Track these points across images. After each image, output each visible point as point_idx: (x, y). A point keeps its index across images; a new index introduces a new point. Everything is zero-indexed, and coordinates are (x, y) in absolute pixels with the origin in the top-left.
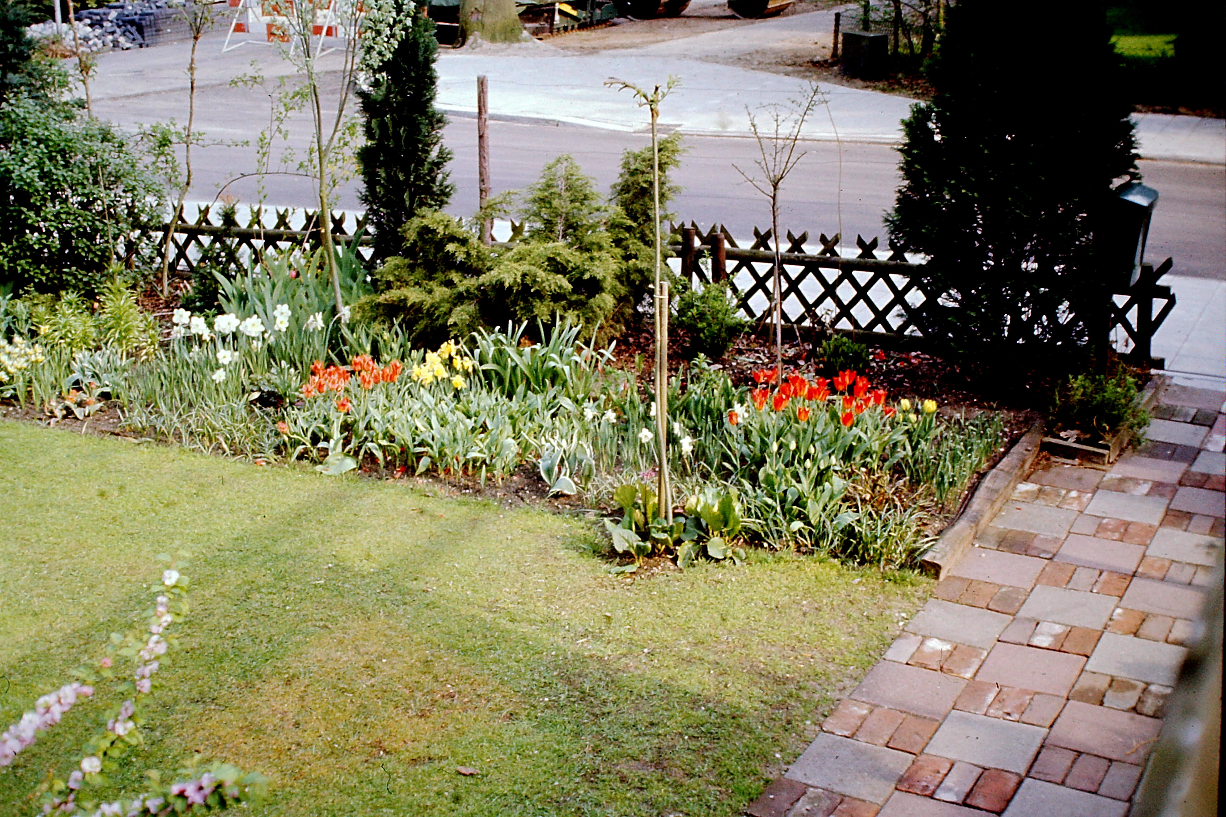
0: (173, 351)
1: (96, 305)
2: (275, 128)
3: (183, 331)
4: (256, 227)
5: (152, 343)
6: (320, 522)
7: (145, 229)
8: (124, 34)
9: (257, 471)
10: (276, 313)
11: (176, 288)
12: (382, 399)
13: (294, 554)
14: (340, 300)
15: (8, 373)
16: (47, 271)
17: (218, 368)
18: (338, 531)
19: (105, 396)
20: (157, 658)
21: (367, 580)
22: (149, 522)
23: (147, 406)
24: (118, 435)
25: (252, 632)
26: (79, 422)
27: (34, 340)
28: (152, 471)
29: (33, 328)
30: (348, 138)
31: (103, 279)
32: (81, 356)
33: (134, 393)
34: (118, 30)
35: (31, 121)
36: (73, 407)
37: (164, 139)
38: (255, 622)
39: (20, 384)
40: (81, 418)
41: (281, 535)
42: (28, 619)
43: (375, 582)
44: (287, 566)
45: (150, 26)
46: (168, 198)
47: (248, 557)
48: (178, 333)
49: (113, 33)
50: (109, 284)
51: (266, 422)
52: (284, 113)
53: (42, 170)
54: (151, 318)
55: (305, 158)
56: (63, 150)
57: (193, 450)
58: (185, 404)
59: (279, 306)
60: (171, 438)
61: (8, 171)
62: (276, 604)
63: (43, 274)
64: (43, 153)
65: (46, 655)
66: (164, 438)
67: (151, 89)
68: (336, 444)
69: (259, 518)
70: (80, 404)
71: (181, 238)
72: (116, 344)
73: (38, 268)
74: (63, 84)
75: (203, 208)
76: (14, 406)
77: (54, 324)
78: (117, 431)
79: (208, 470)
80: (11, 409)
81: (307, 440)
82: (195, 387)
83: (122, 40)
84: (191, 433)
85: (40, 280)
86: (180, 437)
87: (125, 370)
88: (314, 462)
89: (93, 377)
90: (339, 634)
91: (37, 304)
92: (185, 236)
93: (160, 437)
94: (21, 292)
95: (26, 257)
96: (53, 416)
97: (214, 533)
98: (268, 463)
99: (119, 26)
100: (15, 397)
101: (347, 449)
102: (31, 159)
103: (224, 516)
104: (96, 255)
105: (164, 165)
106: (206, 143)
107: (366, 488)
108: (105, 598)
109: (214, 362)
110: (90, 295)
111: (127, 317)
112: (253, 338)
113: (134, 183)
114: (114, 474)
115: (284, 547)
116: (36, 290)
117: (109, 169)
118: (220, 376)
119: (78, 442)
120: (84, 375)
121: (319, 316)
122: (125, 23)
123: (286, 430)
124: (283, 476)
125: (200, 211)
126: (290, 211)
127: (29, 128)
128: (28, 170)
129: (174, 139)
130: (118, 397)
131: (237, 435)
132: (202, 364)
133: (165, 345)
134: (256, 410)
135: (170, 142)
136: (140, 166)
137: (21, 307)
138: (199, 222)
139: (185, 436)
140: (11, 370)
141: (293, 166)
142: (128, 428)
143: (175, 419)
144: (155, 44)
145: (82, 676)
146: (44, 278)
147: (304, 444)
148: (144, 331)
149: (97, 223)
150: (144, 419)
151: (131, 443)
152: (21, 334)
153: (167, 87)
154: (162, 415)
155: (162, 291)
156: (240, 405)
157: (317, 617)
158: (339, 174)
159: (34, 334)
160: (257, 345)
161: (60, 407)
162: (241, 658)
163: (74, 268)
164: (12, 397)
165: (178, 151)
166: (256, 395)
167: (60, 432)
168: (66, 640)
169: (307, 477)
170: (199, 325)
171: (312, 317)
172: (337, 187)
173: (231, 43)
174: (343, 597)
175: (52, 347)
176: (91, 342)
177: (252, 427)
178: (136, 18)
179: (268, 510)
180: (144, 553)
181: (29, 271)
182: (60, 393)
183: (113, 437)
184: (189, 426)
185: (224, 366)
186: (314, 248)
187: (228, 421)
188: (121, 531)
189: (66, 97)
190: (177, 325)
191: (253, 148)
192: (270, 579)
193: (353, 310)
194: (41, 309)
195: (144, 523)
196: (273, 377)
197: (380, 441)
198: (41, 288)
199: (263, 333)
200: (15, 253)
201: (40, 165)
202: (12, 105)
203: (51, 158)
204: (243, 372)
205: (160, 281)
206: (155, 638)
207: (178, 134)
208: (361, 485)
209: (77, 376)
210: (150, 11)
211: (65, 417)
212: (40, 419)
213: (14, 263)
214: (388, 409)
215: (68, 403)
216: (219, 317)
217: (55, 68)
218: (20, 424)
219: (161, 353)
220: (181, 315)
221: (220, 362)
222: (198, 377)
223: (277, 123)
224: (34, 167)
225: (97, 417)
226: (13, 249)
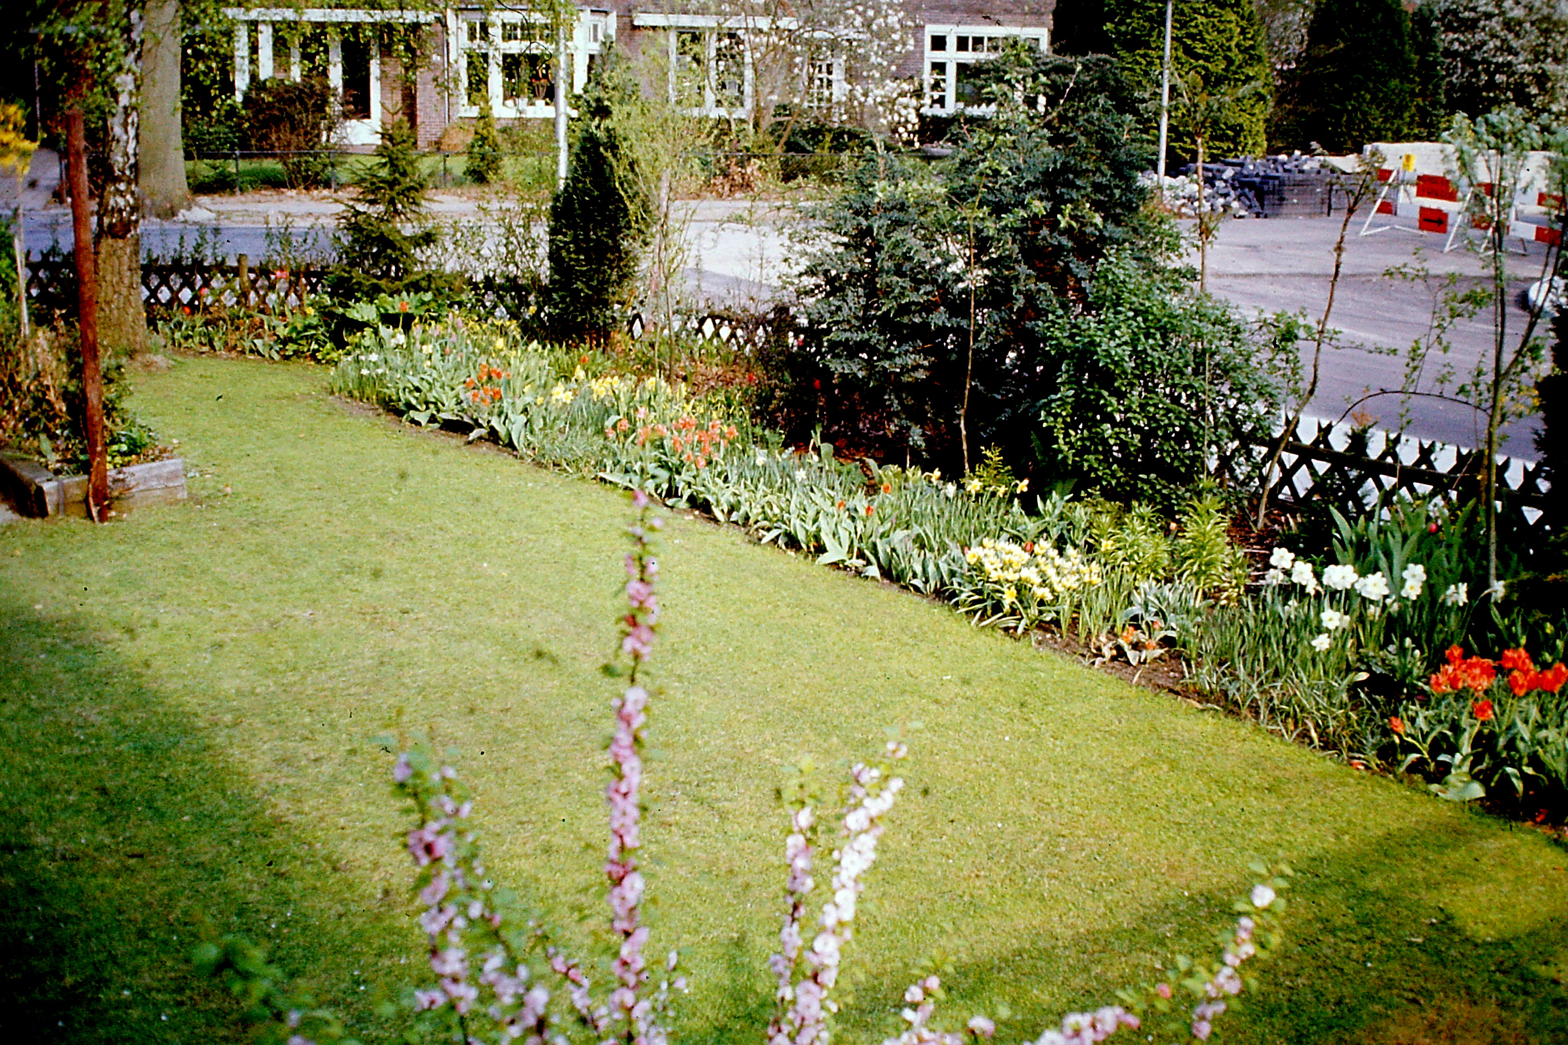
0: (1264, 600)
1: (1173, 526)
2: (1433, 337)
3: (1281, 576)
4: (1389, 460)
5: (1237, 586)
6: (1426, 859)
7: (1246, 440)
8: (1238, 198)
9: (1351, 775)
10: (1405, 574)
11: (1274, 522)
12: (1534, 713)
13: (1386, 895)
14: (1493, 571)
15: (1053, 591)
16: (1120, 474)
17: (1319, 632)
18: (1450, 877)
19: (1167, 642)
20: (1225, 998)
21: (1481, 951)
22: (1204, 813)
23: (1221, 664)
24: (1177, 693)
25: (1317, 987)
26: (1130, 669)
27: (1091, 556)
28: (1215, 749)
29: (1091, 541)
30: (1528, 362)
31: (1188, 495)
32: (1146, 586)
33: (1207, 645)
34: (1232, 193)
35: (1131, 287)
36: (1127, 648)
37: (1288, 332)
38: (1323, 974)
39: (1066, 607)
40: (1134, 663)
41: (1373, 866)
42: (1033, 903)
43: (1491, 956)
44: (1375, 910)
45: (1273, 193)
46: (1283, 406)
47: (1326, 885)
48: (1274, 577)
49: (1226, 195)
50: (1196, 503)
51: (1373, 714)
52: (1448, 319)
53: (1135, 347)
54: (1240, 554)
55: (1468, 381)
56: (1163, 327)
57: (1272, 732)
58: (1270, 671)
59: (1411, 566)
60: (1244, 711)
61: (1092, 343)
62: (1354, 955)
63: (1113, 475)
64: (1138, 327)
65: (1048, 955)
66: (1236, 709)
67: (1266, 270)
68: (1465, 759)
69: (1347, 837)
70: (1137, 646)
71: (1290, 459)
72: (1193, 580)
73: (1109, 468)
74: (1173, 248)
75: (1324, 426)
76: (1053, 632)
77: (1118, 541)
78: (1178, 688)
79: (1288, 760)
80: (1049, 636)
81: (1424, 748)
82: (1285, 651)
83: (1235, 204)
84: (1272, 710)
85: (1109, 483)
86: (1257, 714)
87: (1198, 613)
88: (1430, 778)
89: (1157, 614)
90: (1431, 1015)
91: (1100, 513)
92: (1294, 457)
93: (1231, 707)
94: (1083, 494)
95: (1096, 452)
96: (1099, 653)
97: (1285, 844)
98: (1367, 768)
99: (1234, 189)
100: (1056, 622)
101: (1476, 770)
102: (1124, 334)
103: (1302, 826)
104: (1184, 464)
105: (1284, 365)
106: (1340, 345)
107: (1495, 827)
108: (1134, 898)
109: (1314, 624)
110: (1168, 512)
111: (1213, 547)
112: (1372, 602)
113: (1246, 381)
114: (1166, 743)
115: (1376, 882)
116: (1102, 495)
117: (1217, 358)
118: (1322, 643)
119: (1125, 693)
120: (1147, 611)
121: (1463, 588)
122: (1243, 185)
123: (1400, 730)
124: (1387, 788)
125: (1320, 429)
126: (1438, 445)
127: (1126, 295)
128: (1119, 345)
129: (1302, 333)
130: (1184, 646)
131: (1332, 723)
132: (1299, 623)
133: (1254, 591)
134: (1362, 695)
135: (1296, 337)
136: (1254, 361)
137: (1080, 513)
138: (1316, 442)
139: (1263, 711)
140: (1058, 588)
141: (1450, 390)
142: (1191, 688)
143: (1254, 686)
144: (1277, 215)
145: (1129, 1001)
146: (1114, 482)
147: (1419, 752)
148: (1229, 569)
149: (1192, 424)
150: (1214, 680)
151: (1193, 707)
152: (1075, 546)
153: (1286, 270)
154: (1237, 678)
155: (1255, 522)
156: (1341, 685)
157: (1406, 985)
158: (1512, 408)
159: (1091, 548)
160: (1373, 611)
161: (1110, 645)
162: (1299, 1016)
163: (1153, 476)
164: (1052, 621)
165: (1304, 349)
166: (1363, 676)
167: (1105, 676)
168: (1076, 941)
169: (1417, 797)
170: (1303, 573)
171: (1453, 587)
172: (1506, 424)
173: (1372, 225)
174: (1445, 967)
175: (1113, 568)
176: (1161, 571)
177: (1354, 716)
178: (1257, 180)
179: (1359, 830)
180: (1191, 852)
181: (1098, 469)
182: (1113, 628)
183: (1171, 695)
184: (1271, 699)
185: (1328, 631)
186: (1463, 499)
187: (1324, 702)
188: (1166, 817)
189: (1175, 263)
190: (1275, 568)
191: (1402, 360)
192: (1351, 921)
193: (1510, 588)
194: (1105, 519)
195: (1196, 812)
196: (1391, 657)
197: (1525, 768)
198: (1109, 494)
199: (1386, 597)
200: (1084, 446)
201: (1134, 342)
202: (1110, 263)
203: (1147, 336)
204: (1350, 642)
205: (1255, 509)
206: (1228, 971)
207: (1308, 328)
208: (1488, 821)
209: (1137, 610)
210: (1274, 174)
211: (1113, 659)
212: (1083, 656)
213: (1081, 457)
214: (1540, 726)
215: (1121, 641)
216: (1332, 567)
217: (1165, 227)
218: (1056, 657)
219: (1247, 600)
220: (1281, 557)
221: (1324, 624)
222: (1291, 638)
223: (1438, 331)
224: (1125, 343)
225: (1155, 665)
226: (1082, 439)
